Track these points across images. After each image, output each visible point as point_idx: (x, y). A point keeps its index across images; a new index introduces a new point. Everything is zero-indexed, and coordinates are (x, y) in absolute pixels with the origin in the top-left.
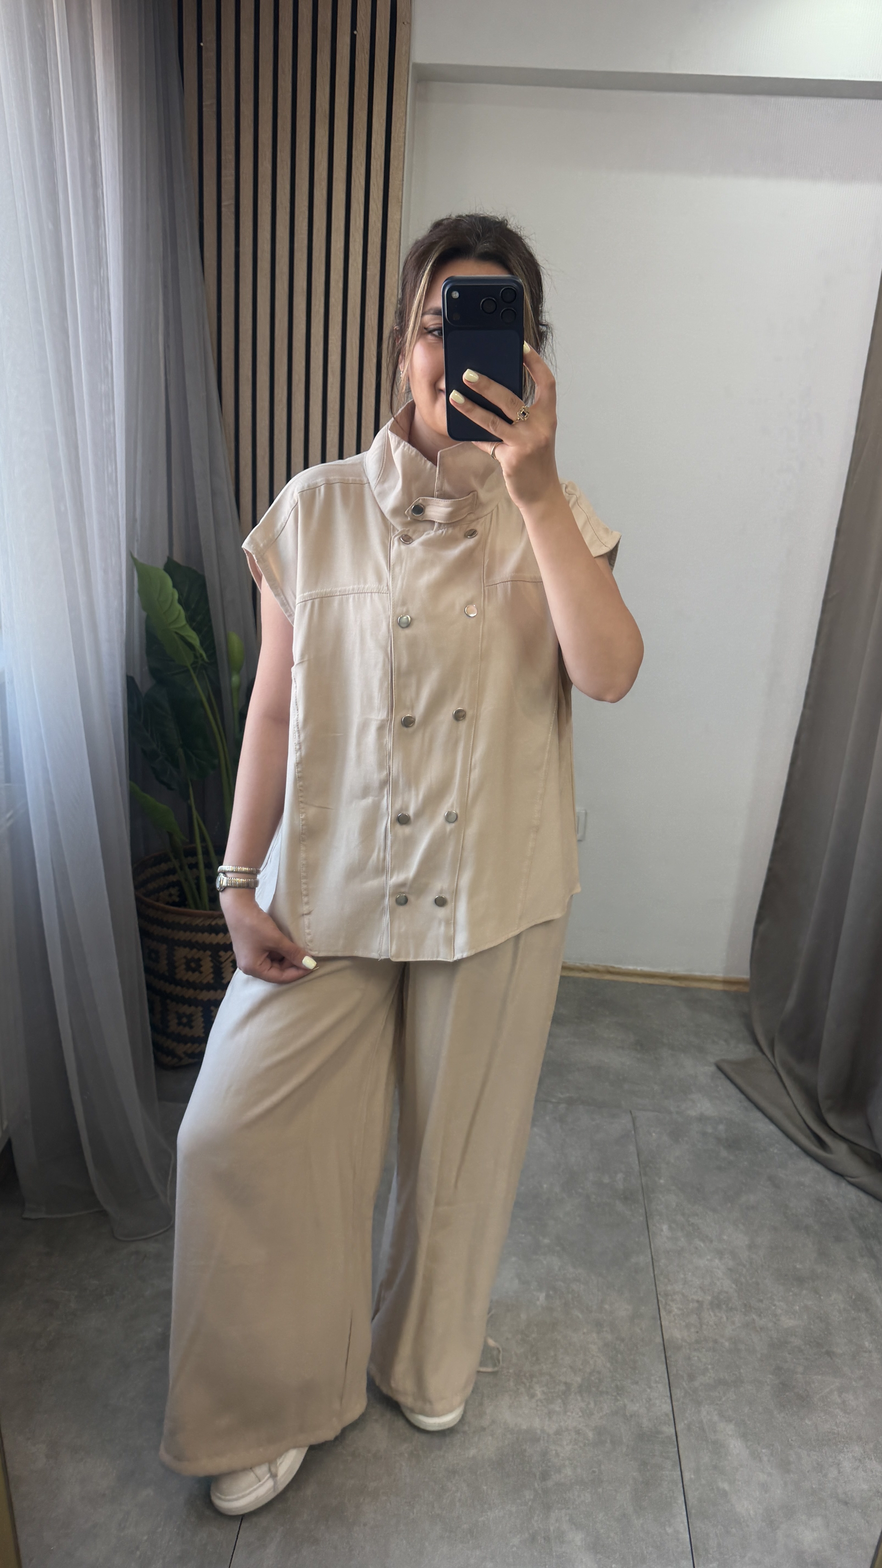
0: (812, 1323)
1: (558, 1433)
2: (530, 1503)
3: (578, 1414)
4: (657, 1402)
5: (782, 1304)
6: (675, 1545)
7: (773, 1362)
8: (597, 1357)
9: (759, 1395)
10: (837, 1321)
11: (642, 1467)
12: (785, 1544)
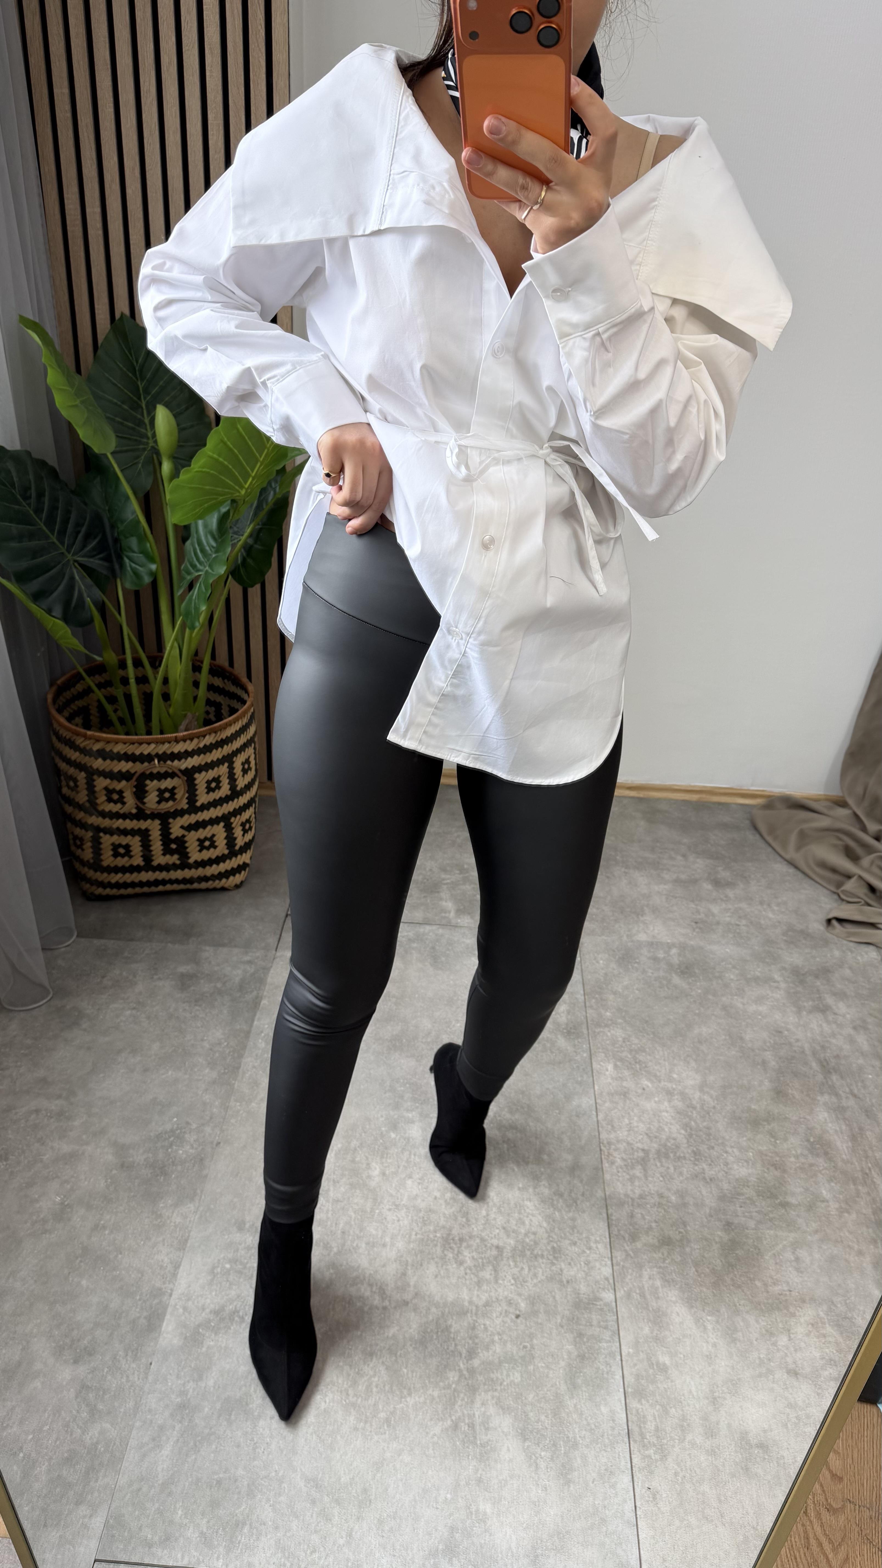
0: (766, 1170)
1: (487, 1304)
2: (454, 1386)
3: (510, 1281)
4: (597, 1265)
5: (735, 1150)
6: (611, 1427)
7: (723, 1217)
8: (533, 1215)
9: (706, 1255)
10: (794, 1167)
11: (578, 1339)
12: (728, 1424)
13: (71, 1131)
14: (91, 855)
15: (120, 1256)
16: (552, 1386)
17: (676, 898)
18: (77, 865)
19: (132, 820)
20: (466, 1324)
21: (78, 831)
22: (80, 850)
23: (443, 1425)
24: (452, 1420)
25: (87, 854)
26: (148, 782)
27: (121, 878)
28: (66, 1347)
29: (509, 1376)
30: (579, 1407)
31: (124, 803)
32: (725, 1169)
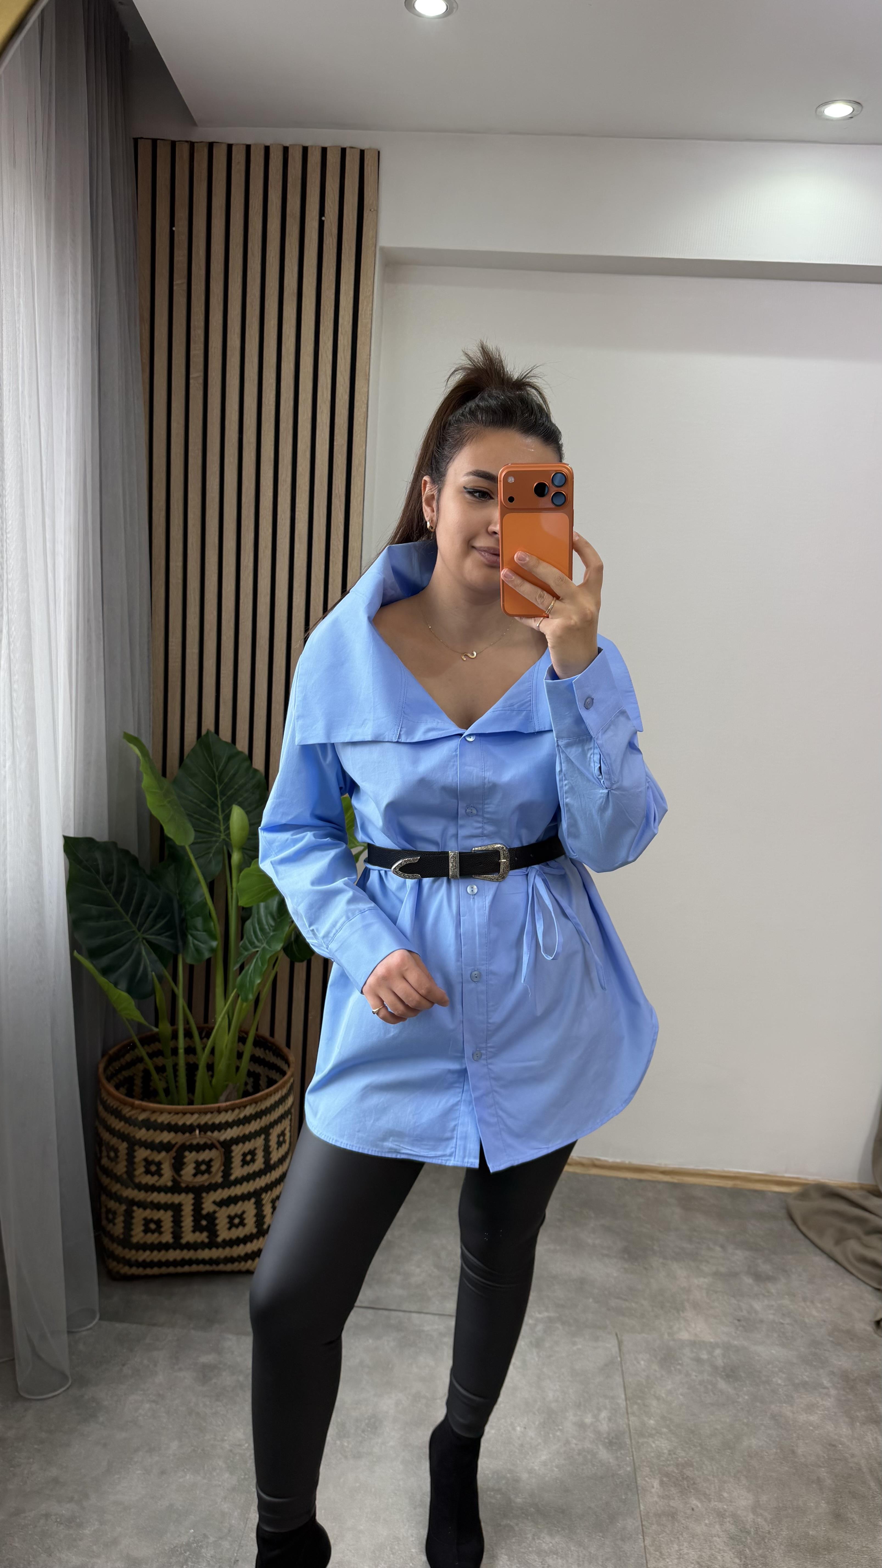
13: (80, 1540)
14: (122, 1231)
17: (716, 1292)
18: (106, 1241)
19: (166, 1193)
21: (112, 1204)
22: (111, 1225)
25: (118, 1229)
26: (187, 1153)
27: (148, 1256)
31: (161, 1175)
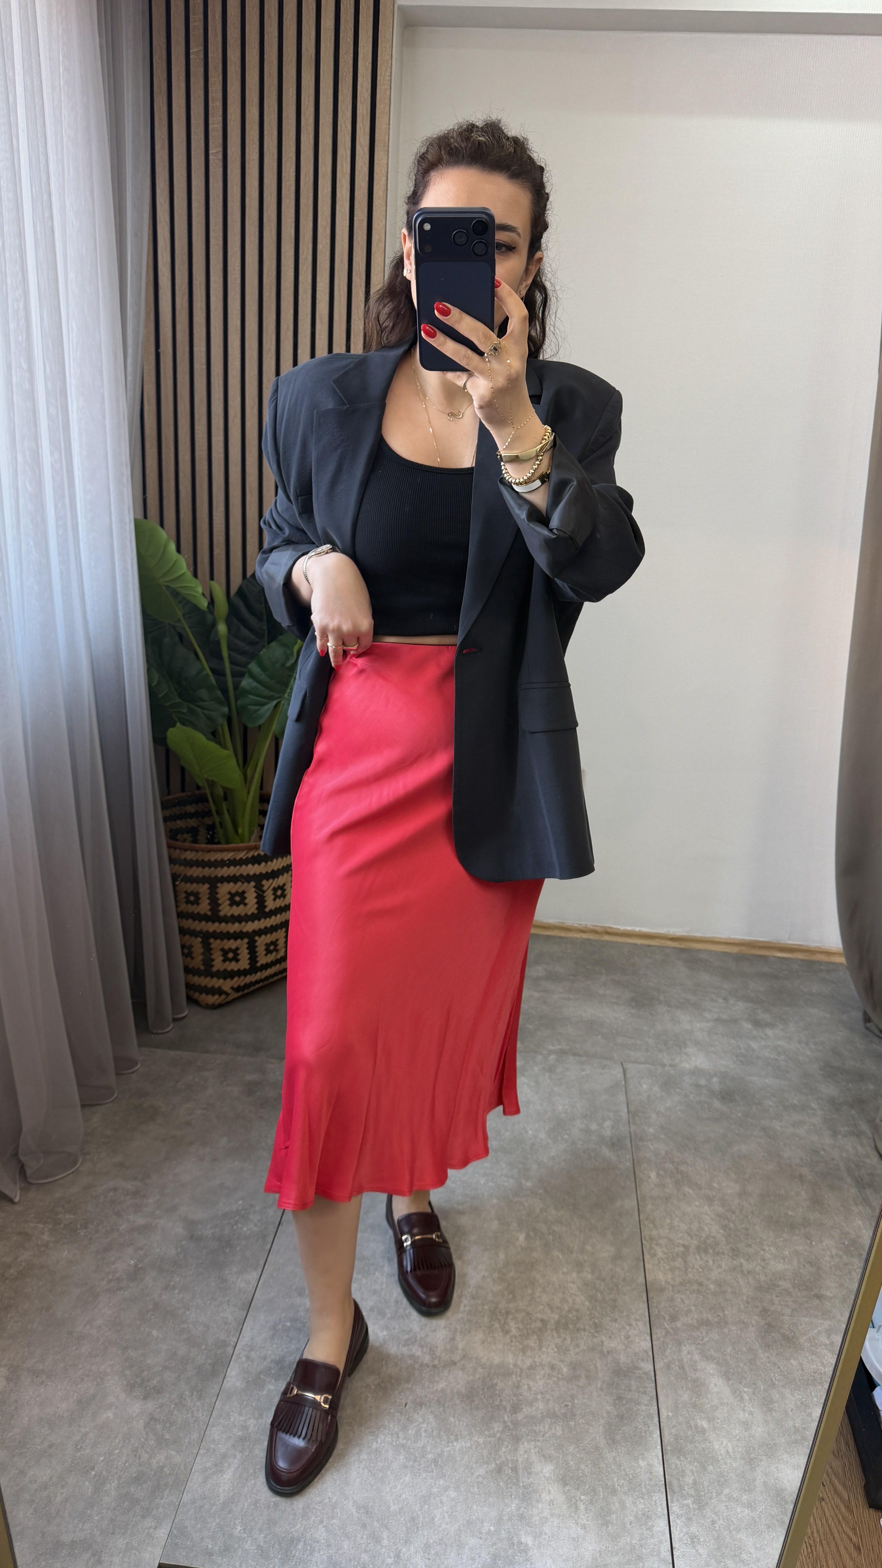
1: (531, 1368)
3: (553, 1349)
4: (637, 1339)
5: (772, 1248)
6: (648, 1478)
7: (759, 1304)
8: (576, 1295)
9: (743, 1336)
10: (828, 1265)
11: (617, 1402)
12: (764, 1482)
13: (145, 1207)
15: (188, 1312)
16: (592, 1440)
17: (717, 1034)
20: (510, 1383)
23: (487, 1467)
24: (496, 1464)
28: (137, 1386)
29: (551, 1429)
30: (618, 1459)
32: (762, 1264)
